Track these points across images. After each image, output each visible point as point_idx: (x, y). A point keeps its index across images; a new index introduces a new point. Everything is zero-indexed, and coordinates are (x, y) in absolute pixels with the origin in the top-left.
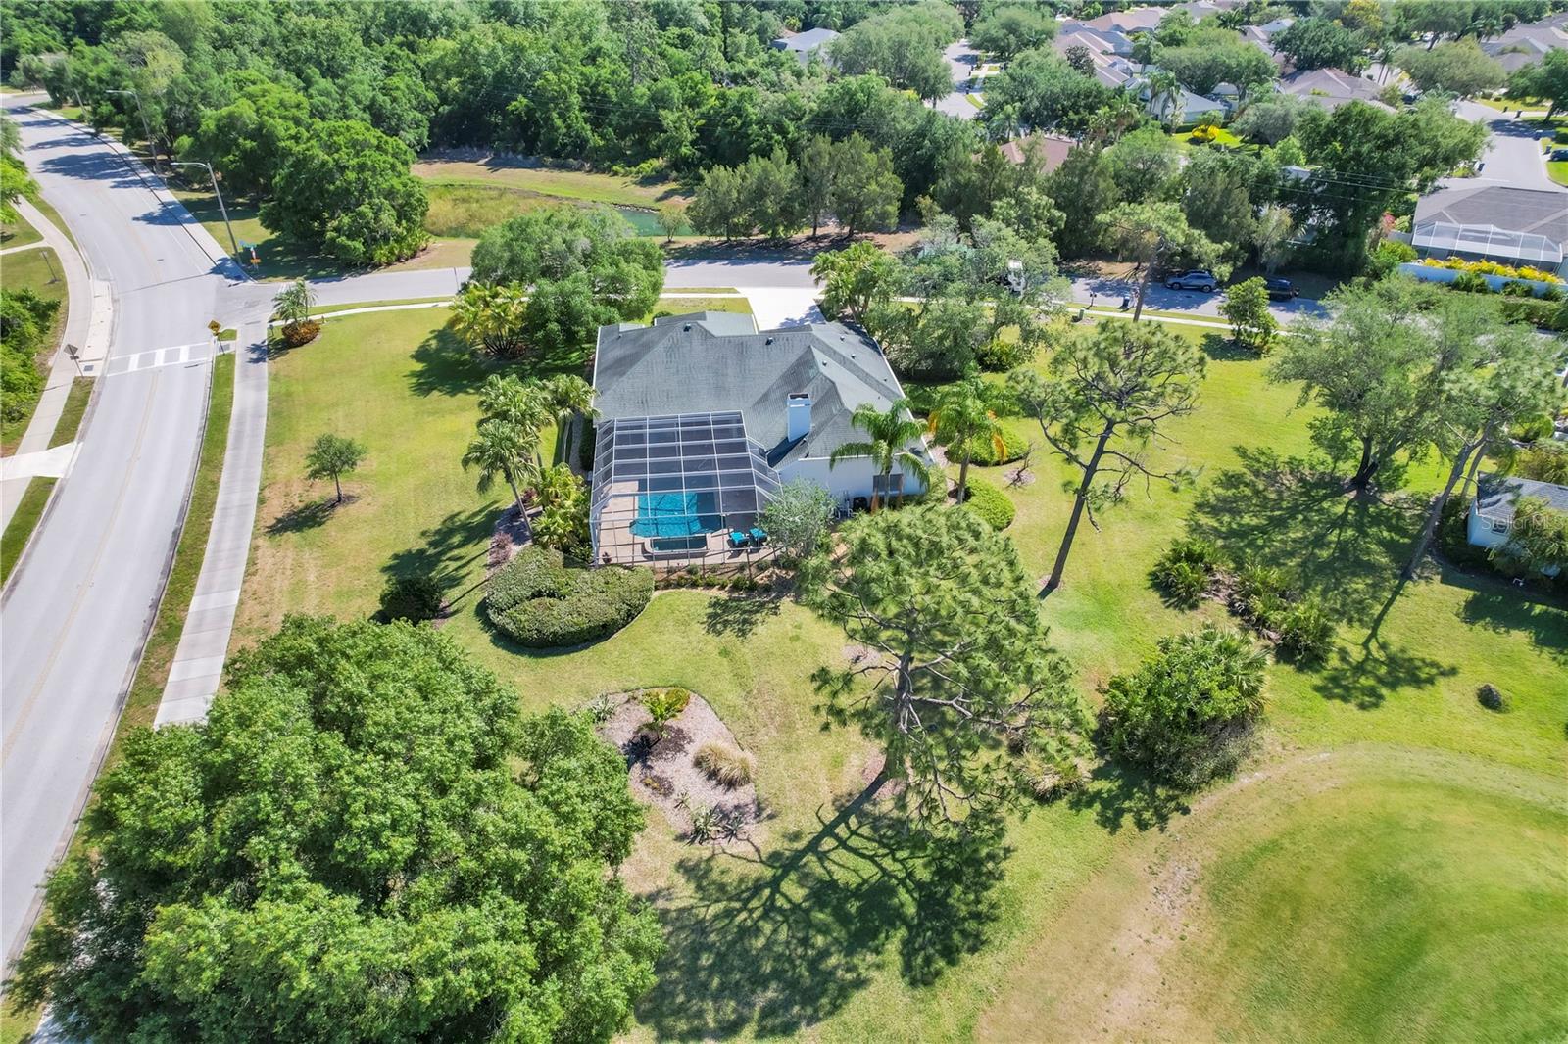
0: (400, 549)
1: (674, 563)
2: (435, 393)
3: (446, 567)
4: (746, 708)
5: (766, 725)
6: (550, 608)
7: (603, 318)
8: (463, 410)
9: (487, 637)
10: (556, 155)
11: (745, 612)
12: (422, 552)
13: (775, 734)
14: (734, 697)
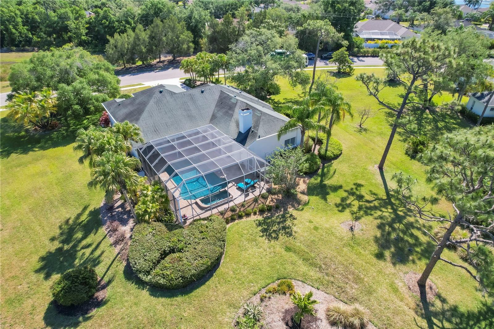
0: (43, 253)
1: (221, 209)
2: (13, 156)
3: (84, 254)
4: (326, 278)
5: (347, 284)
6: (180, 259)
7: (100, 99)
8: (37, 160)
9: (145, 293)
10: (17, 46)
11: (279, 223)
12: (59, 250)
13: (356, 287)
14: (313, 273)
